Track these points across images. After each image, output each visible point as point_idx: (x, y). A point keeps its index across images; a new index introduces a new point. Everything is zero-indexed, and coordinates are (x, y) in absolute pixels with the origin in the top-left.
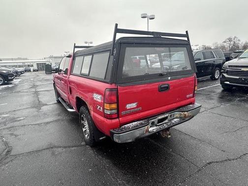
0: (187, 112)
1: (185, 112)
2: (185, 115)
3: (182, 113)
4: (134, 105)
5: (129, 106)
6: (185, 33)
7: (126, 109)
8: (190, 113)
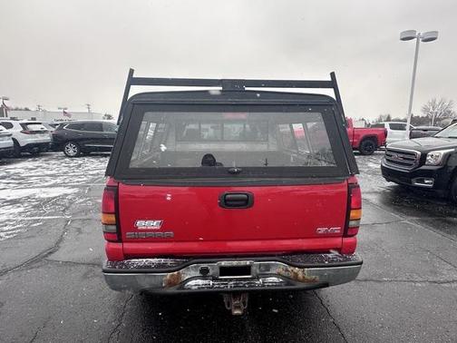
0: (300, 267)
1: (295, 266)
2: (296, 274)
3: (290, 269)
4: (154, 224)
5: (141, 224)
6: (330, 79)
7: (136, 229)
8: (310, 273)
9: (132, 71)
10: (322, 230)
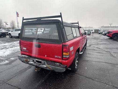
7: (23, 49)
8: (50, 66)
9: (23, 18)
10: (56, 56)
